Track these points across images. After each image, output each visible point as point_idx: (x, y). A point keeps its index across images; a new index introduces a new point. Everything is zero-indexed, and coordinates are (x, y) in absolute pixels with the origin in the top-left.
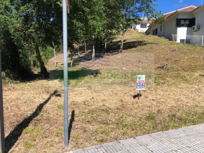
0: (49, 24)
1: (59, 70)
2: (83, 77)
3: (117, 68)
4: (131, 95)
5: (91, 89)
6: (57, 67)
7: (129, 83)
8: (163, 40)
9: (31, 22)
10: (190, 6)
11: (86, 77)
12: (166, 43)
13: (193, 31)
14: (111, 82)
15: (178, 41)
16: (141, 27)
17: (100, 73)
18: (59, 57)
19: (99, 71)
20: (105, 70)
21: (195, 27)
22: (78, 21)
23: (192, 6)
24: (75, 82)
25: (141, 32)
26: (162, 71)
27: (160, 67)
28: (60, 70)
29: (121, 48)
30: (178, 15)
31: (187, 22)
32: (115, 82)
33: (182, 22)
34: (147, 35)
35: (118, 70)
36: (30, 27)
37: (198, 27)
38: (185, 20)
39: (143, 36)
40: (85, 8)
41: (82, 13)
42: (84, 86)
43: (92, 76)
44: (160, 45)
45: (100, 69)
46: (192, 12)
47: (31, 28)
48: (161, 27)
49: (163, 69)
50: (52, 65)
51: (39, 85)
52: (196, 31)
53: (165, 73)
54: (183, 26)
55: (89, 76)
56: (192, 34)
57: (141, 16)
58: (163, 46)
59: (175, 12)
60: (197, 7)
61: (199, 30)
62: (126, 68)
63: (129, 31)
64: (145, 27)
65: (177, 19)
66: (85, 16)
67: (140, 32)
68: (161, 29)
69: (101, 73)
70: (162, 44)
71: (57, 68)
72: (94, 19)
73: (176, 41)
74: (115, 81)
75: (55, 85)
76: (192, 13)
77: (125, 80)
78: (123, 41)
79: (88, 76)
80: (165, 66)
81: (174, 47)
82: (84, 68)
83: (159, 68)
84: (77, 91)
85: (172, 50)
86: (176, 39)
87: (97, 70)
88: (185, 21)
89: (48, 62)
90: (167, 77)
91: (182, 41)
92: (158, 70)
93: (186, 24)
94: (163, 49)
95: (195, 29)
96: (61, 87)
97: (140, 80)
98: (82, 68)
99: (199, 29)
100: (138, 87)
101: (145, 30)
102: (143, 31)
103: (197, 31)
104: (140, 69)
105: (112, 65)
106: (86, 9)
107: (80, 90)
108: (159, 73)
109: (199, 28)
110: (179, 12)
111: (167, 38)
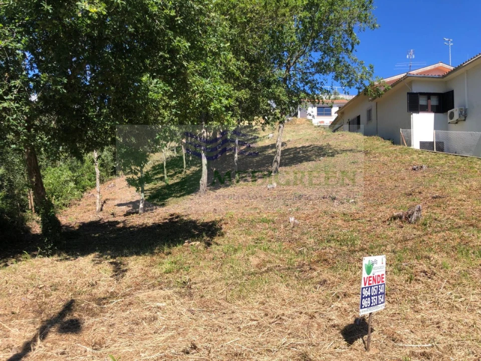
0: (63, 84)
1: (106, 221)
2: (169, 247)
3: (271, 218)
4: (334, 326)
5: (191, 295)
6: (101, 213)
7: (315, 270)
8: (378, 143)
9: (9, 82)
10: (437, 65)
11: (180, 247)
12: (387, 149)
13: (449, 121)
14: (257, 266)
15: (416, 145)
16: (319, 114)
17: (222, 235)
18: (114, 185)
19: (218, 226)
20: (236, 222)
21: (456, 111)
22: (154, 78)
23: (441, 64)
24: (141, 267)
25: (319, 126)
26: (408, 228)
27: (400, 217)
28: (108, 222)
29: (276, 161)
30: (410, 83)
31: (434, 101)
32: (268, 265)
33: (422, 101)
34: (334, 131)
35: (274, 223)
36: (6, 94)
37: (464, 112)
38: (429, 95)
39: (325, 133)
40: (178, 38)
41: (167, 56)
42: (170, 282)
43: (198, 243)
44: (375, 154)
45: (221, 220)
46: (444, 76)
47: (9, 97)
48: (369, 112)
49: (410, 223)
50: (90, 208)
51: (20, 278)
52: (457, 123)
53: (420, 236)
54: (424, 109)
55: (189, 242)
56: (447, 129)
57: (324, 82)
58: (384, 158)
59: (405, 78)
60: (452, 68)
61: (465, 120)
62: (296, 218)
63: (289, 122)
64: (329, 114)
65: (408, 93)
66: (176, 64)
67: (316, 125)
68: (369, 118)
69: (226, 232)
70: (380, 153)
71: (100, 215)
72: (204, 74)
73: (409, 144)
74: (270, 262)
75: (73, 279)
76: (445, 78)
77: (299, 259)
78: (280, 144)
79: (185, 244)
80: (415, 214)
81: (413, 158)
82: (177, 217)
83: (395, 218)
84: (143, 302)
85: (410, 168)
86: (410, 141)
87: (214, 223)
88: (429, 98)
89: (82, 197)
90: (431, 250)
91: (423, 145)
92: (393, 225)
93: (431, 106)
94: (385, 164)
95: (456, 117)
96: (93, 285)
97: (371, 275)
98: (171, 215)
99: (465, 117)
100: (365, 303)
101: (328, 120)
102: (323, 122)
103: (460, 123)
104: (340, 222)
105: (256, 208)
106: (179, 41)
107: (155, 300)
108: (399, 236)
109: (464, 115)
110: (413, 76)
111: (386, 137)
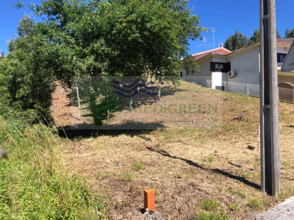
13: (229, 77)
15: (214, 87)
21: (232, 72)
23: (222, 48)
27: (237, 119)
30: (212, 57)
31: (221, 67)
33: (217, 67)
37: (235, 73)
48: (188, 70)
49: (241, 120)
54: (217, 70)
56: (228, 81)
59: (209, 55)
60: (231, 52)
61: (236, 77)
65: (211, 62)
68: (188, 73)
73: (211, 87)
76: (227, 56)
80: (243, 117)
83: (235, 119)
88: (219, 65)
91: (217, 88)
92: (235, 121)
93: (221, 69)
95: (232, 75)
103: (233, 78)
108: (240, 125)
109: (236, 74)
110: (213, 54)
